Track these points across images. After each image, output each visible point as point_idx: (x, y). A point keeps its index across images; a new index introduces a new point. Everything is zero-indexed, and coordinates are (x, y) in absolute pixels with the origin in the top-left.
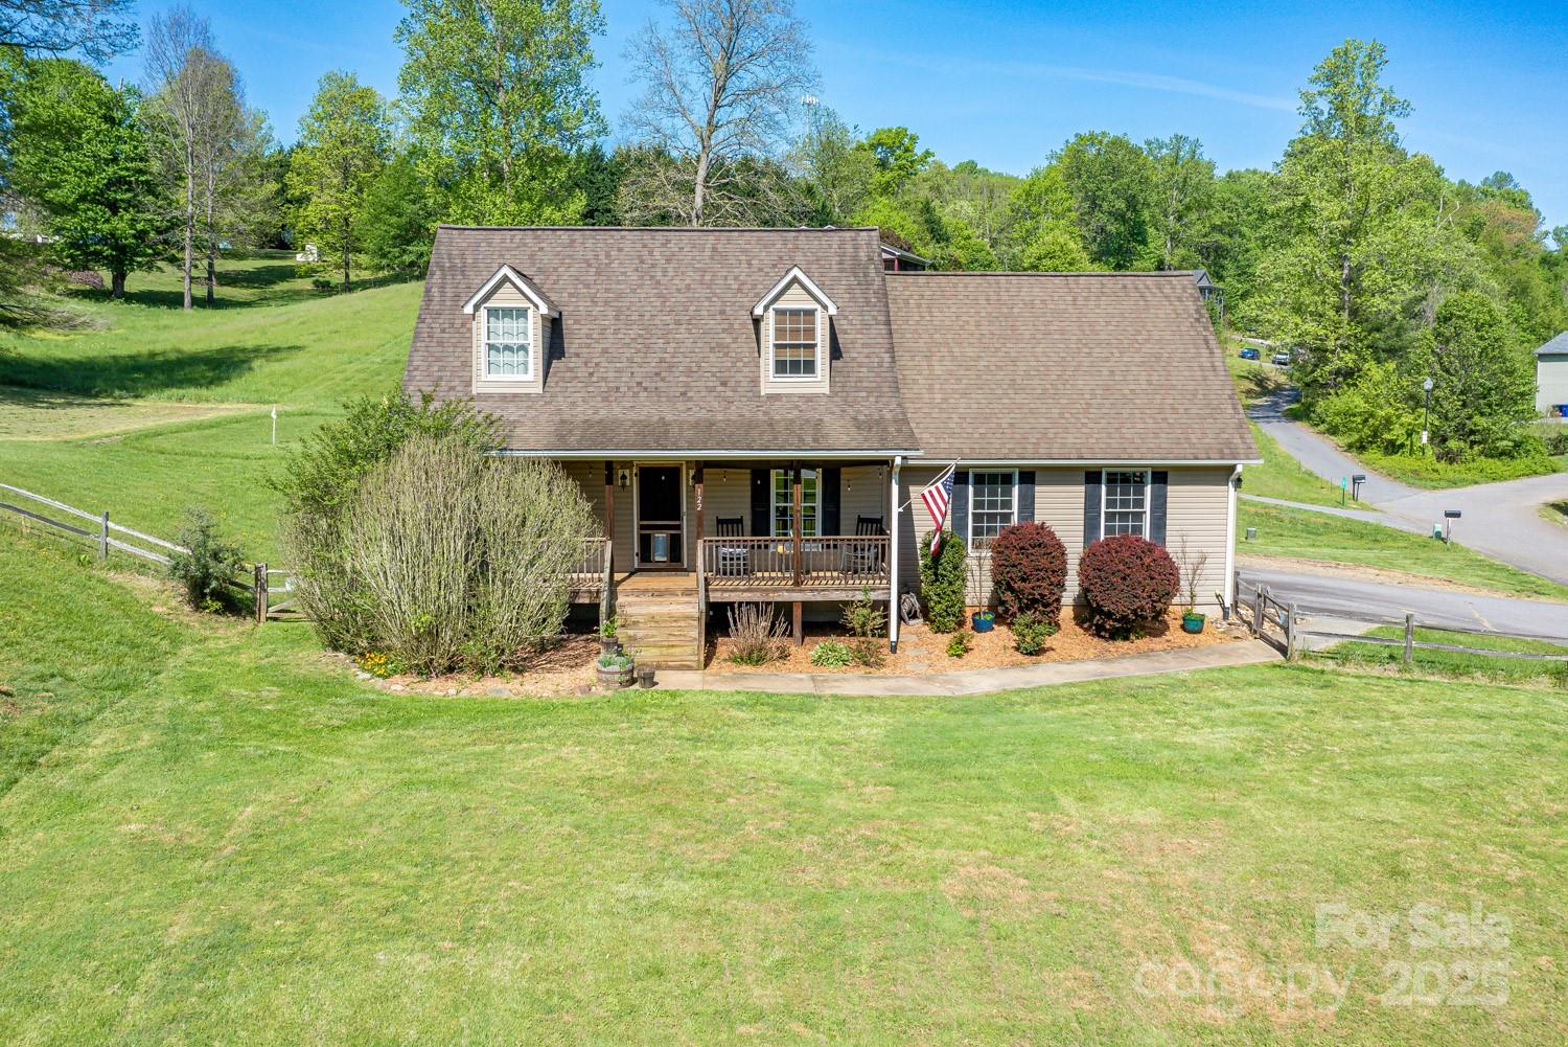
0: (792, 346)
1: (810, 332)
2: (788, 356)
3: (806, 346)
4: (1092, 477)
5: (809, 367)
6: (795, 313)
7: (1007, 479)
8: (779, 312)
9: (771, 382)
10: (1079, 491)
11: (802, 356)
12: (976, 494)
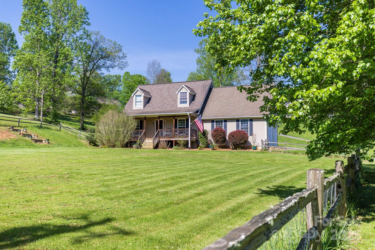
0: (183, 99)
1: (186, 96)
2: (183, 100)
3: (185, 98)
4: (238, 120)
5: (186, 102)
6: (183, 93)
7: (222, 122)
8: (181, 93)
9: (180, 106)
10: (235, 123)
11: (185, 100)
12: (216, 124)
